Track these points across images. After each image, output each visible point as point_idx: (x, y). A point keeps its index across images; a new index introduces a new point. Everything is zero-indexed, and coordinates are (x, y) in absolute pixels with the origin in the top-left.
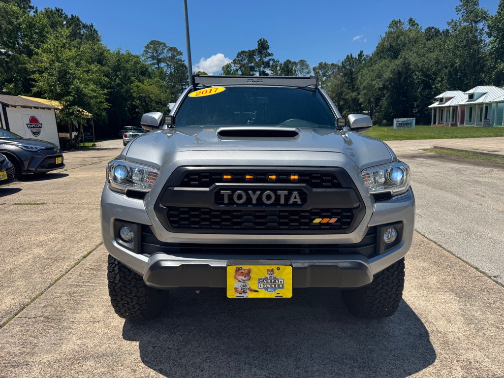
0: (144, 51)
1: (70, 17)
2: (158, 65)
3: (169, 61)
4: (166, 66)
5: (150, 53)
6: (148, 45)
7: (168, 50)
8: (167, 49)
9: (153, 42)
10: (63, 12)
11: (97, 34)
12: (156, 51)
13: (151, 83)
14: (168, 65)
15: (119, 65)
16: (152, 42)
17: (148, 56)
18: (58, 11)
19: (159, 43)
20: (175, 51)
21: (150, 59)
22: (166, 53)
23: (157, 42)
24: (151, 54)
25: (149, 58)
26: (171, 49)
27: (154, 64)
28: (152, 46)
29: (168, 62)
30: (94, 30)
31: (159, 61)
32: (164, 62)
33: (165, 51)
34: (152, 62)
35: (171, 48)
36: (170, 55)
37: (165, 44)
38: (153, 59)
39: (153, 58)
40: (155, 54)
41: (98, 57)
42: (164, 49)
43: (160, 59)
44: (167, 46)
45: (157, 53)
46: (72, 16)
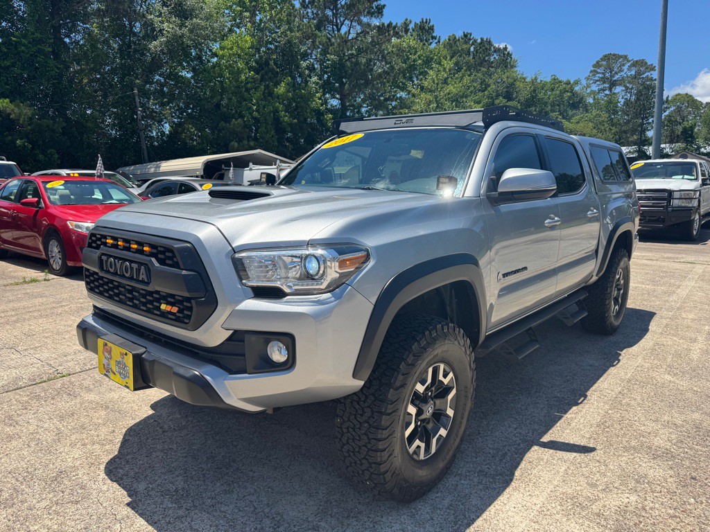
0: (591, 72)
1: (479, 41)
2: (610, 90)
3: (629, 82)
4: (623, 90)
5: (600, 73)
6: (598, 62)
7: (630, 67)
8: (629, 64)
9: (607, 57)
10: (472, 37)
11: (511, 58)
12: (610, 69)
13: (586, 118)
14: (627, 88)
15: (533, 97)
16: (605, 56)
17: (596, 79)
18: (465, 36)
19: (617, 57)
20: (642, 66)
21: (598, 83)
22: (626, 70)
23: (614, 55)
24: (601, 75)
25: (597, 81)
26: (635, 64)
27: (604, 90)
28: (604, 63)
29: (628, 85)
30: (508, 53)
31: (613, 84)
32: (620, 85)
33: (625, 68)
34: (601, 87)
35: (637, 61)
36: (633, 73)
37: (626, 57)
38: (604, 82)
39: (603, 80)
40: (608, 75)
41: (505, 90)
42: (624, 65)
43: (615, 80)
44: (630, 59)
45: (611, 72)
46: (482, 39)
